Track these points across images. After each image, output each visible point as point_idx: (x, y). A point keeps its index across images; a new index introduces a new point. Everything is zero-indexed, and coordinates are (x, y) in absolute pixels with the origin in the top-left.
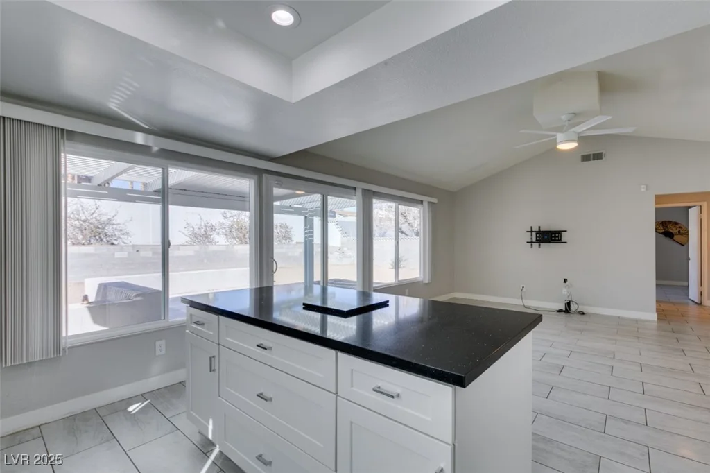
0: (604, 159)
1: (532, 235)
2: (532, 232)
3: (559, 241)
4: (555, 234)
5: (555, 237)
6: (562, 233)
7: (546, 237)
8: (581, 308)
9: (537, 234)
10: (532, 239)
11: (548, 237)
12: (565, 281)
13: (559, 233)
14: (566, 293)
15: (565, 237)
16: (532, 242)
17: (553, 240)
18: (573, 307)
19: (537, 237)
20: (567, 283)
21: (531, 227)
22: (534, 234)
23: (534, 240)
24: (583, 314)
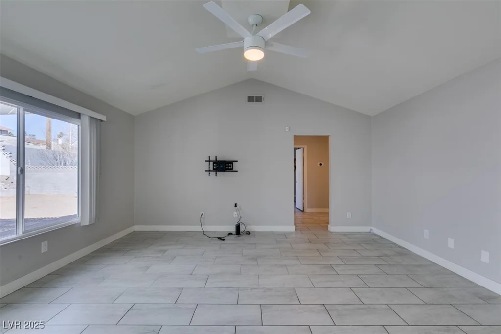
0: (263, 102)
1: (210, 164)
2: (210, 161)
3: (231, 170)
4: (228, 163)
5: (229, 166)
6: (234, 163)
7: (221, 166)
8: (249, 229)
9: (214, 163)
10: (210, 167)
11: (223, 166)
12: (236, 205)
13: (231, 163)
14: (236, 216)
15: (236, 166)
16: (210, 171)
17: (226, 169)
18: (242, 229)
19: (213, 165)
20: (238, 206)
21: (210, 157)
22: (212, 163)
23: (212, 169)
24: (250, 233)
